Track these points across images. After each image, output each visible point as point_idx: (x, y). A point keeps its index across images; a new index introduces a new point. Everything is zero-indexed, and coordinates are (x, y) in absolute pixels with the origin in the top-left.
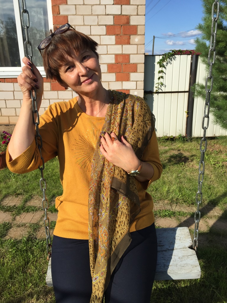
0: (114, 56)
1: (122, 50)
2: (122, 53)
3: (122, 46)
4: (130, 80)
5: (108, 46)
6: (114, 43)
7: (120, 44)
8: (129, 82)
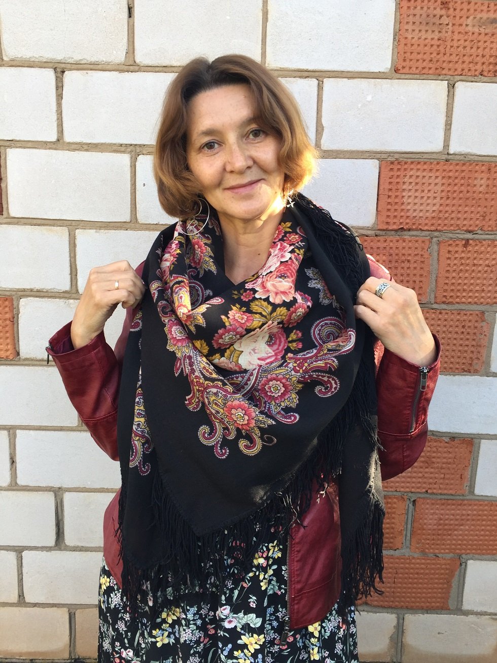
0: (371, 168)
1: (442, 119)
2: (446, 145)
3: (452, 87)
4: (488, 364)
5: (328, 83)
6: (385, 64)
7: (437, 75)
8: (477, 378)
